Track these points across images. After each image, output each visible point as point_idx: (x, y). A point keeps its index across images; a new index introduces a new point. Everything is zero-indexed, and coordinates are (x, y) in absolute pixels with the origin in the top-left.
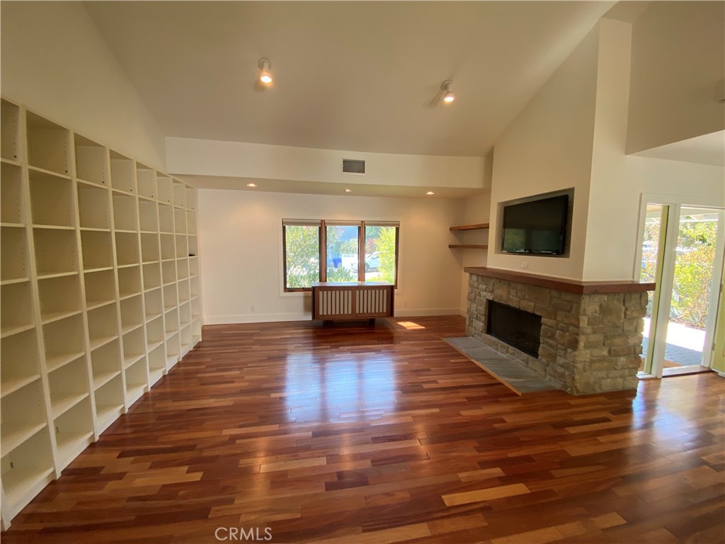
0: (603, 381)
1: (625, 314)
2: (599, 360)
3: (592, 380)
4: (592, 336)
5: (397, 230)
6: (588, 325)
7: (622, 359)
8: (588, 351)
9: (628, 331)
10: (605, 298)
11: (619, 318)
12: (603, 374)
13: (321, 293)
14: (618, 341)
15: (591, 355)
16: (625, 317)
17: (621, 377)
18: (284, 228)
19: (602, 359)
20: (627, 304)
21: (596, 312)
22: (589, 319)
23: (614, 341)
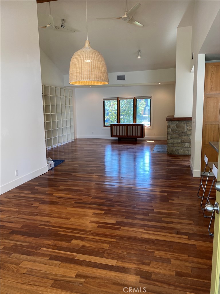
0: (179, 151)
1: (187, 128)
2: (177, 143)
3: (174, 150)
4: (173, 135)
5: (151, 99)
6: (171, 131)
7: (187, 144)
8: (172, 140)
9: (188, 134)
10: (178, 122)
11: (184, 129)
12: (179, 148)
13: (114, 127)
14: (184, 137)
15: (174, 142)
16: (187, 129)
17: (187, 150)
18: (104, 102)
19: (178, 143)
20: (187, 125)
21: (174, 127)
22: (171, 129)
23: (183, 137)
